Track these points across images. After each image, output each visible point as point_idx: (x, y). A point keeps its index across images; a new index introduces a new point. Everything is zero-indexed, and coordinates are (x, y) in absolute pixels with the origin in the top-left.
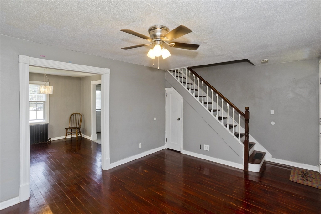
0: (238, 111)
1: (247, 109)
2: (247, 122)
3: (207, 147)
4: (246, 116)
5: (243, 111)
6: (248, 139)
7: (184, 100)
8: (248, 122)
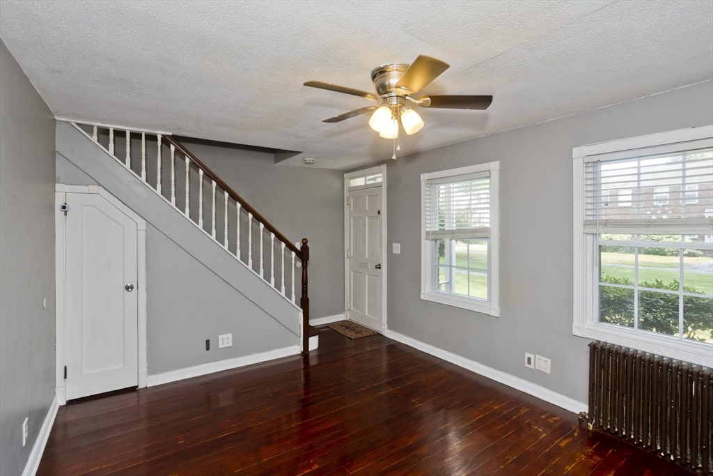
0: (290, 247)
1: (305, 242)
2: (305, 266)
3: (225, 340)
4: (303, 255)
5: (298, 246)
6: (307, 296)
7: (147, 226)
8: (307, 266)
